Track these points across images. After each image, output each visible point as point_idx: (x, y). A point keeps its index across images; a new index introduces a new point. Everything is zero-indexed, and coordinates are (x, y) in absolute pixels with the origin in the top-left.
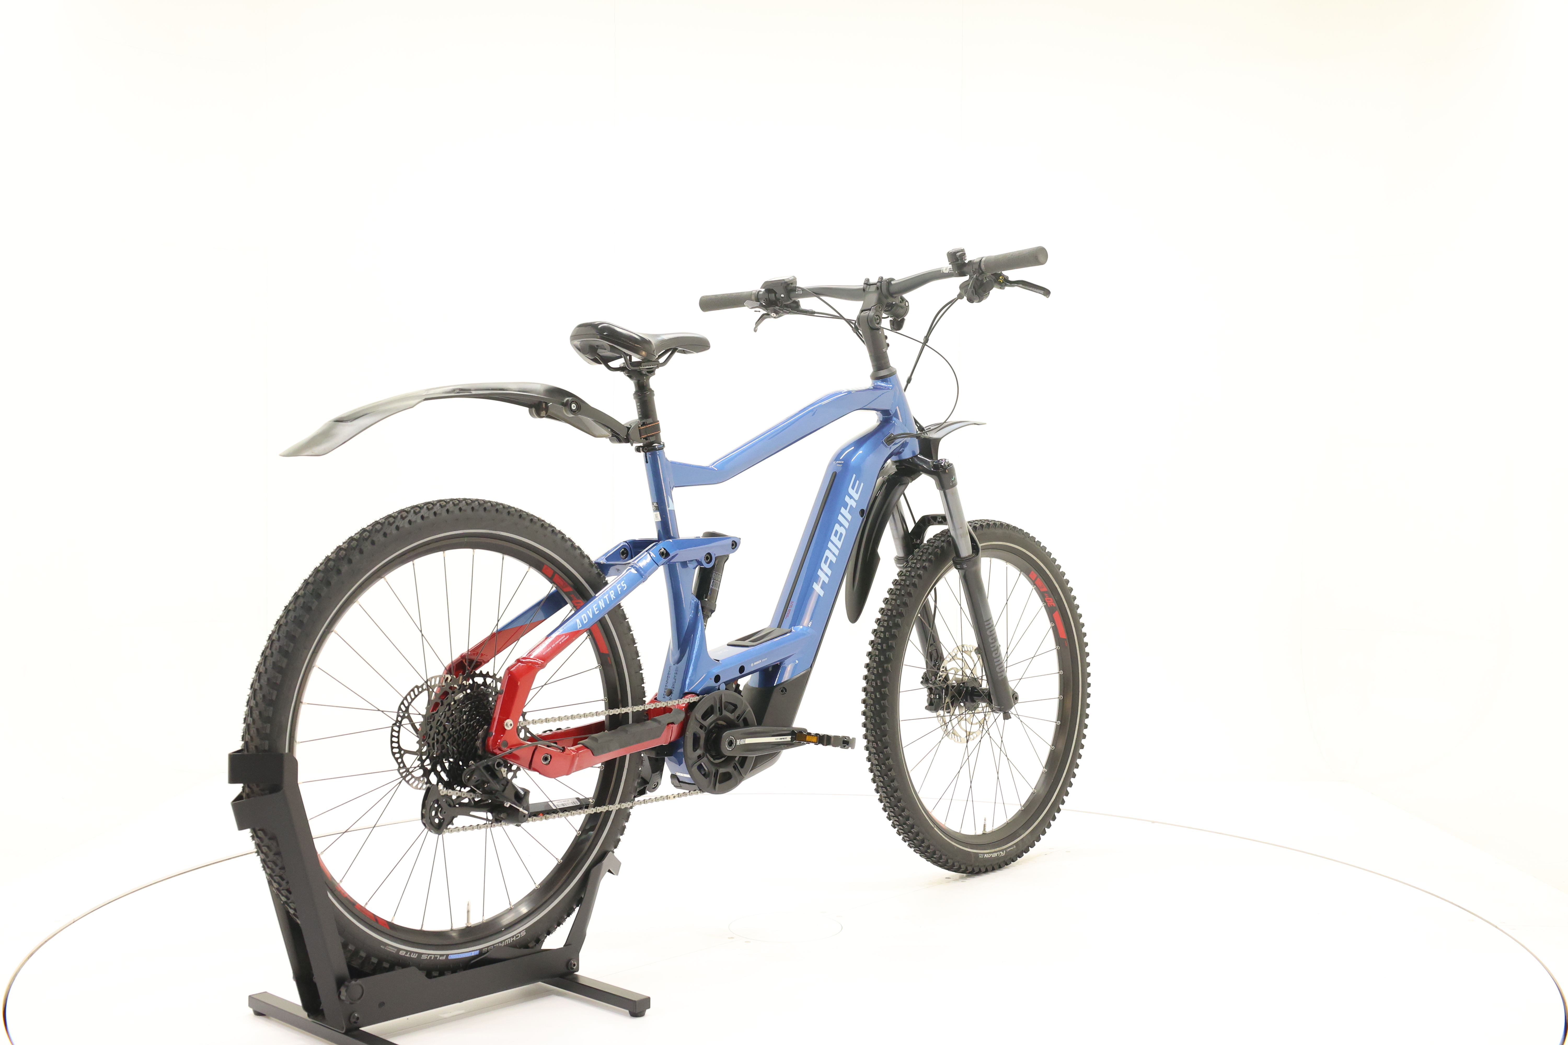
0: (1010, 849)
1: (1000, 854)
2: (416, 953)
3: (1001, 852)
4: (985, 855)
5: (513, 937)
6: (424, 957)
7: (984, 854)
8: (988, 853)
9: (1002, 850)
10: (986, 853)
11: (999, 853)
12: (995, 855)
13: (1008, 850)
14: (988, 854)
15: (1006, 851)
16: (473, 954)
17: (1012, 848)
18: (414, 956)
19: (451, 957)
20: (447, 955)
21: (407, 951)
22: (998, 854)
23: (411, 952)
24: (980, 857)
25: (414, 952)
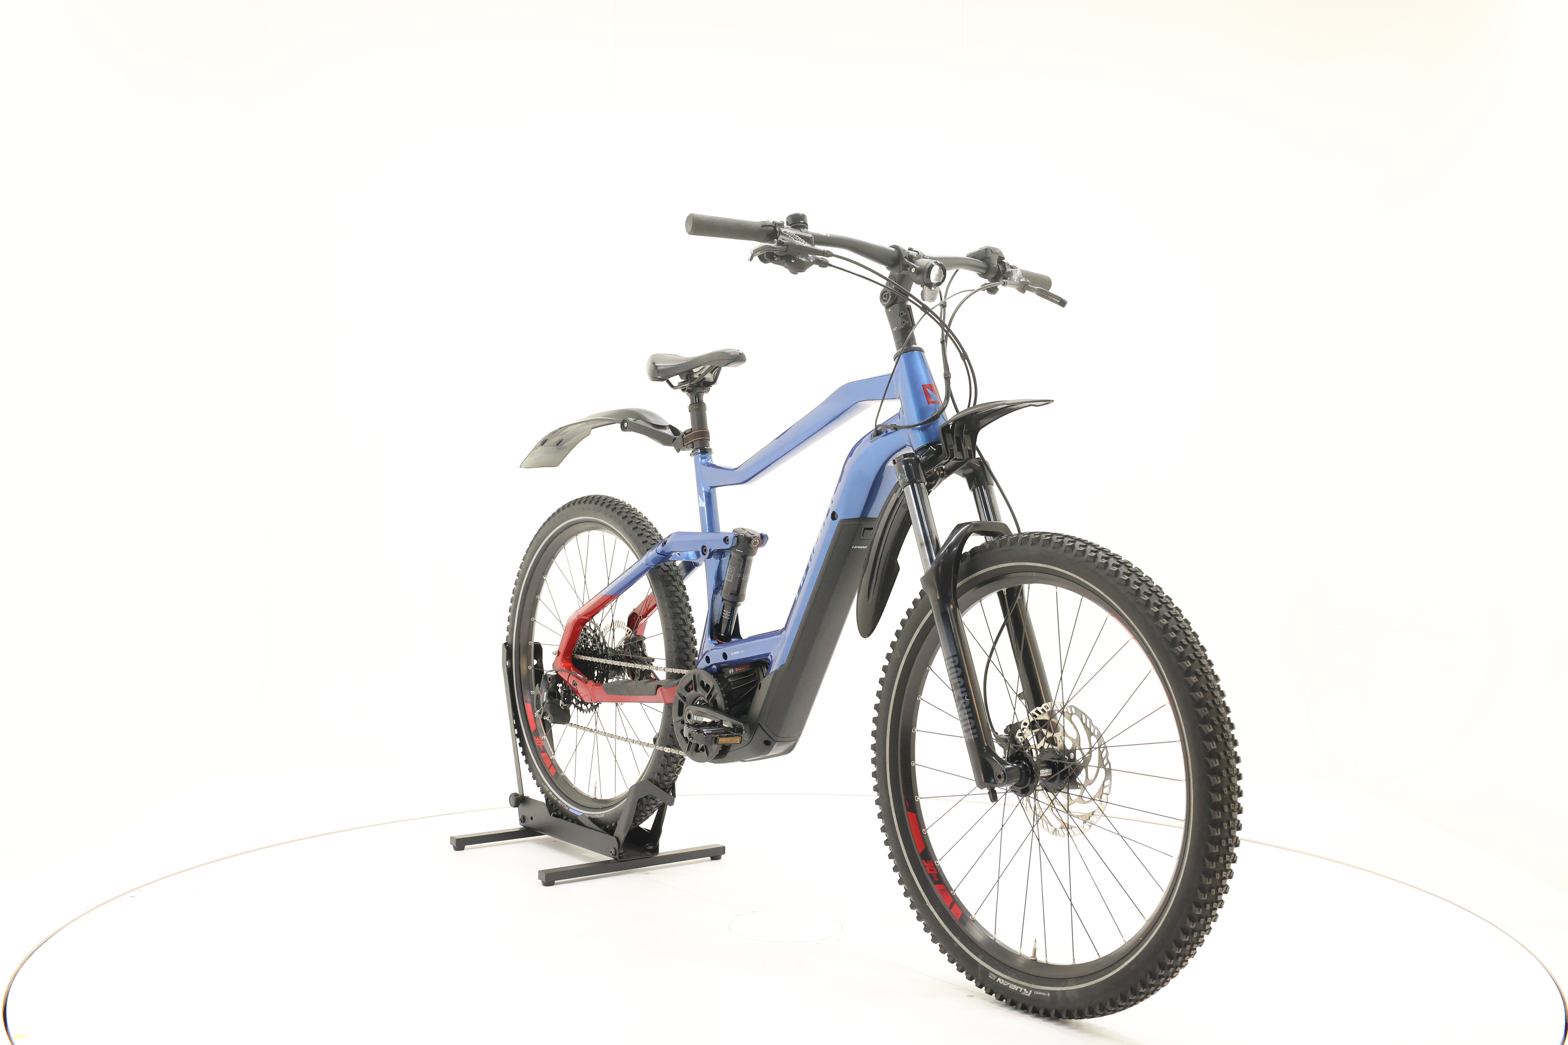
0: (1040, 993)
1: (1023, 991)
2: (557, 797)
3: (1025, 990)
4: (999, 979)
5: (599, 815)
6: (559, 802)
7: (998, 976)
8: (1005, 980)
9: (1028, 989)
10: (1002, 978)
11: (1021, 989)
12: (1015, 988)
13: (1037, 993)
14: (1003, 979)
15: (1033, 993)
16: (580, 814)
17: (1043, 994)
18: (555, 799)
19: (570, 810)
20: (570, 808)
21: (553, 794)
22: (1019, 989)
23: (555, 795)
24: (990, 977)
25: (556, 796)
